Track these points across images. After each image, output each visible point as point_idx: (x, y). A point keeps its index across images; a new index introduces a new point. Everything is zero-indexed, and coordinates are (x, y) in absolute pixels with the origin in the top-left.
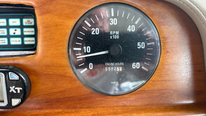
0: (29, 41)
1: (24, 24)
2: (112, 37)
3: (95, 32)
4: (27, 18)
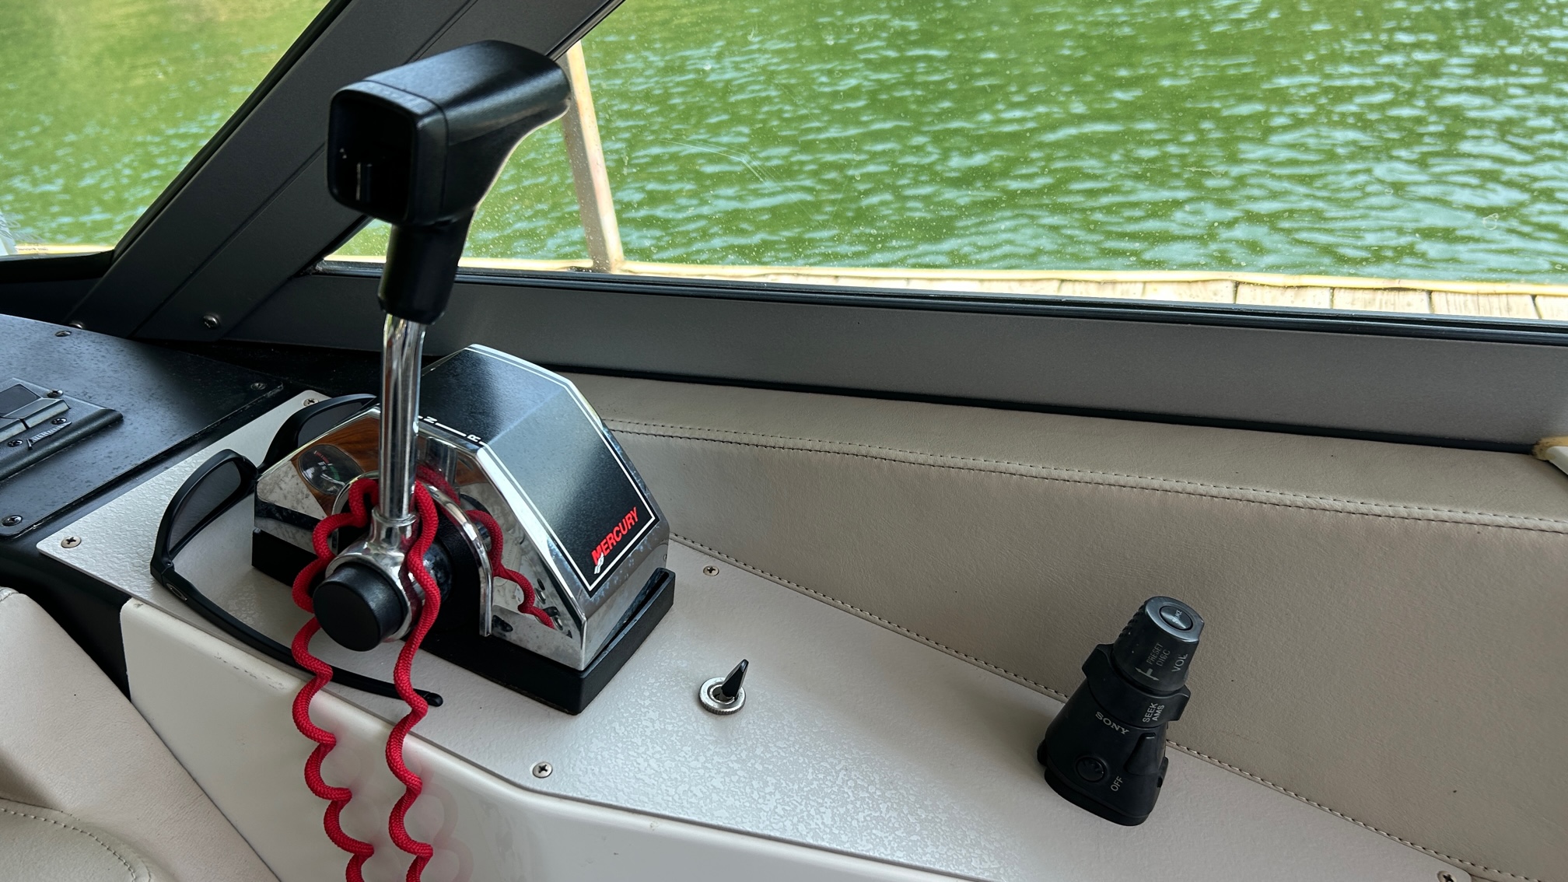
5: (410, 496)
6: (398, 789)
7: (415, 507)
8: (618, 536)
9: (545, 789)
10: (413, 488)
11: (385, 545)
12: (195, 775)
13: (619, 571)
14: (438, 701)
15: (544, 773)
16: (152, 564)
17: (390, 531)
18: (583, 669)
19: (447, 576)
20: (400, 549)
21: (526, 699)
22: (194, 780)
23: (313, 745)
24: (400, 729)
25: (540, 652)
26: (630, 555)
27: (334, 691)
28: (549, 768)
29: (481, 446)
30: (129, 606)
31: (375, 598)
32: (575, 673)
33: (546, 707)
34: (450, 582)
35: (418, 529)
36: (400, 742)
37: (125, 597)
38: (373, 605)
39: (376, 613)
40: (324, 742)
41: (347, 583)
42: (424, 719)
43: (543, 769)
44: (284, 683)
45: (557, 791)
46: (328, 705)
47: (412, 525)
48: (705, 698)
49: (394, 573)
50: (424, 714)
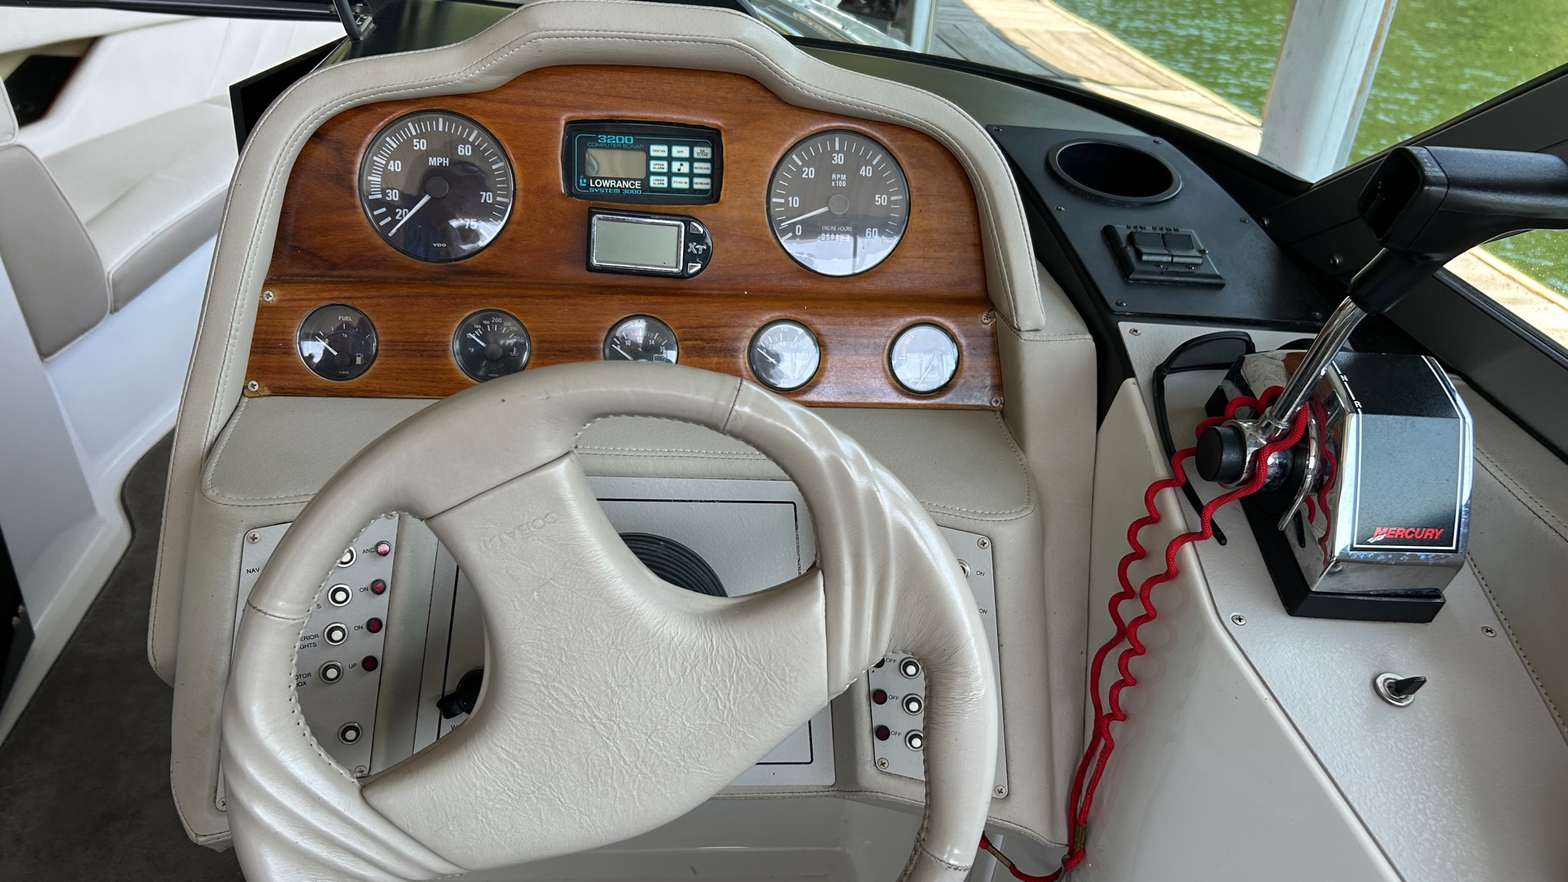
0: (702, 184)
1: (695, 156)
2: (835, 184)
3: (807, 174)
4: (700, 146)
5: (1293, 412)
6: (1162, 568)
7: (1293, 420)
8: (1409, 535)
9: (1229, 628)
10: (1299, 408)
11: (1260, 431)
12: (1095, 495)
13: (1389, 554)
14: (1223, 542)
15: (1238, 622)
16: (1157, 367)
17: (1269, 424)
18: (1313, 590)
19: (1283, 475)
20: (1266, 440)
21: (1273, 584)
22: (1093, 497)
23: (1146, 514)
24: (1190, 536)
25: (1299, 561)
26: (1408, 553)
27: (1178, 494)
28: (1243, 622)
29: (1358, 413)
30: (1130, 381)
31: (1229, 456)
32: (1307, 588)
33: (1278, 597)
34: (1282, 481)
35: (1286, 434)
36: (1183, 543)
37: (1133, 375)
38: (1224, 457)
39: (1223, 461)
40: (1154, 517)
41: (1222, 434)
42: (1203, 541)
43: (1240, 620)
44: (1161, 471)
45: (1234, 635)
46: (1171, 500)
47: (1283, 429)
48: (1380, 681)
49: (1251, 450)
50: (1206, 539)
